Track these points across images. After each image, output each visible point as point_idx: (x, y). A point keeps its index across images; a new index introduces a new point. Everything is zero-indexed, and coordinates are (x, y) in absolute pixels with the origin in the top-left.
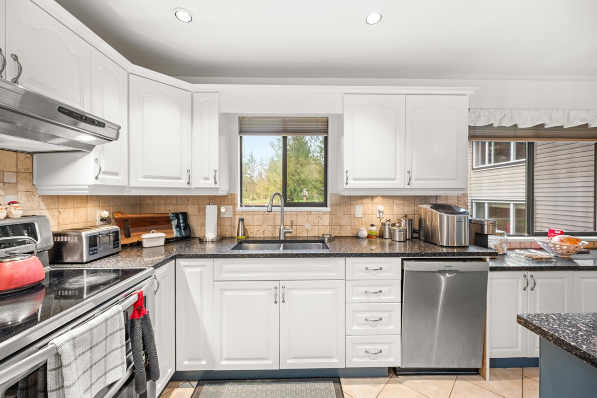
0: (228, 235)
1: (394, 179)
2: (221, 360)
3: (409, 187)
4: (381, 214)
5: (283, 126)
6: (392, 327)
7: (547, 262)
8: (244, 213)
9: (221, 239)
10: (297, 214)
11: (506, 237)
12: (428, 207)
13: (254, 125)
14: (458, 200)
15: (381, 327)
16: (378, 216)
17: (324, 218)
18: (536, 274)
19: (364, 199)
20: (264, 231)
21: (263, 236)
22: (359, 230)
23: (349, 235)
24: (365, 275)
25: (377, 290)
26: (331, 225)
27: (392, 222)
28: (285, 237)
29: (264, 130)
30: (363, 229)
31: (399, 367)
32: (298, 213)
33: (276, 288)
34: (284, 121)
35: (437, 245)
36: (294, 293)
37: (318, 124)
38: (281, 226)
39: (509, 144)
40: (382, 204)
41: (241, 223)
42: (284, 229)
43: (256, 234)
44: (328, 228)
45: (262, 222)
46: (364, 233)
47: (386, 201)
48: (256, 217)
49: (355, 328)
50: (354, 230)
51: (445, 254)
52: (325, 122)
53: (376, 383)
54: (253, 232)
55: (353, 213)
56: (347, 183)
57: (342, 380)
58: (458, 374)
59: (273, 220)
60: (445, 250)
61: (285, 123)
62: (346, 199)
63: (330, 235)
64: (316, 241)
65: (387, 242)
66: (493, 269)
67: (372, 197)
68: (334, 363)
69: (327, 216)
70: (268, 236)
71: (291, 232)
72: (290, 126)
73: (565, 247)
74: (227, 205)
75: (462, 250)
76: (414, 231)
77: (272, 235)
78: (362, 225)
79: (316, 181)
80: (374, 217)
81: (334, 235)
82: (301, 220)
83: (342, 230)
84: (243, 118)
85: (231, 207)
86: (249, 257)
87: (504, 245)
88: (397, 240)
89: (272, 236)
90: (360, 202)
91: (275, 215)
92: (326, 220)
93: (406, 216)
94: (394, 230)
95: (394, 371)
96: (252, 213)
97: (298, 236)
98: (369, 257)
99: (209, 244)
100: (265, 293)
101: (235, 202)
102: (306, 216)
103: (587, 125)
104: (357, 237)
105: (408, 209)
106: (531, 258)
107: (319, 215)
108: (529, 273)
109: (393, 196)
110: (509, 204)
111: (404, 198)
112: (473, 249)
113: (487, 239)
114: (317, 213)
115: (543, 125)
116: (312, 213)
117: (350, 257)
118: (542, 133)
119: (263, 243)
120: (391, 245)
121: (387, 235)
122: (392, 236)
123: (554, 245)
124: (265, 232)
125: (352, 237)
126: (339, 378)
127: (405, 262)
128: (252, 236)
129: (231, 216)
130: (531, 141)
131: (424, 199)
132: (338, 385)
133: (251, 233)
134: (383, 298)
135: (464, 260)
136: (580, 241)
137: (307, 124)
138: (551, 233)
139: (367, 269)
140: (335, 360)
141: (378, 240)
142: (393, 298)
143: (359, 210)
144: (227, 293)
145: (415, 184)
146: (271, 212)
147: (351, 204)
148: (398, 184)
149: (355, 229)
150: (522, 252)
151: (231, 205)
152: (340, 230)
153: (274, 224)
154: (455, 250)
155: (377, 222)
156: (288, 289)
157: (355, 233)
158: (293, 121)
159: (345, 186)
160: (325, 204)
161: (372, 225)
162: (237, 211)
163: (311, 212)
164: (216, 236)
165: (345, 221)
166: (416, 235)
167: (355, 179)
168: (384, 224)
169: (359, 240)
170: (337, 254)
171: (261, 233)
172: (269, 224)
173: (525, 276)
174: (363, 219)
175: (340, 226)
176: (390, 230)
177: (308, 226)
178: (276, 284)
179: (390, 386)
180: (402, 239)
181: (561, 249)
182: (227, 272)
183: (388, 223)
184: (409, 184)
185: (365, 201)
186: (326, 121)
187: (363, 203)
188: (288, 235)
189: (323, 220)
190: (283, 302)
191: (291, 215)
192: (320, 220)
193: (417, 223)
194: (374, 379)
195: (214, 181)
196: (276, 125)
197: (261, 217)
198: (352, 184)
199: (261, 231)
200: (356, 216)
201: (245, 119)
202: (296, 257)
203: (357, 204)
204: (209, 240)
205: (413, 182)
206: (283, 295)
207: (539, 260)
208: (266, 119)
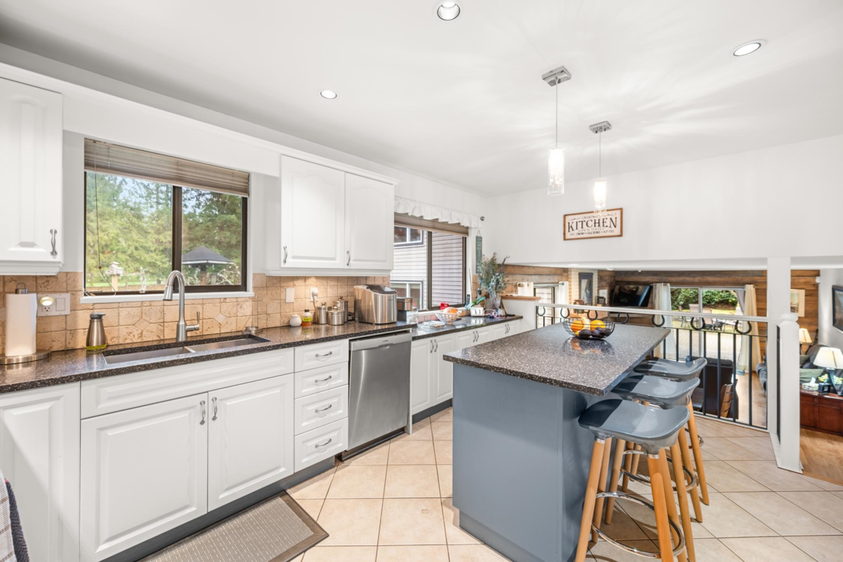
0: (57, 346)
1: (334, 259)
2: (98, 544)
3: (348, 267)
4: (315, 297)
5: (176, 171)
6: (340, 412)
7: (442, 329)
8: (96, 306)
9: (45, 355)
10: (203, 301)
11: (417, 313)
12: (365, 287)
13: (116, 157)
14: (383, 281)
15: (331, 415)
16: (312, 300)
17: (244, 306)
18: (437, 338)
19: (296, 280)
20: (141, 333)
21: (139, 340)
22: (290, 318)
23: (278, 325)
24: (316, 363)
25: (327, 376)
26: (256, 314)
27: (328, 305)
28: (187, 337)
29: (141, 171)
30: (296, 315)
31: (346, 451)
32: (205, 301)
33: (202, 403)
34: (178, 164)
35: (372, 324)
36: (229, 403)
37: (234, 178)
38: (179, 321)
39: (406, 229)
40: (316, 286)
41: (95, 323)
42: (186, 325)
43: (126, 339)
44: (251, 319)
45: (137, 319)
46: (298, 321)
47: (319, 282)
48: (124, 312)
49: (305, 424)
50: (284, 319)
51: (379, 331)
52: (245, 178)
53: (325, 477)
54: (119, 337)
55: (283, 297)
56: (285, 261)
57: (288, 491)
58: (390, 439)
59: (159, 315)
60: (379, 327)
61: (179, 168)
62: (275, 281)
63: (257, 327)
64: (239, 336)
65: (323, 328)
66: (414, 339)
67: (305, 278)
68: (281, 473)
69: (250, 303)
70: (150, 339)
71: (198, 329)
72: (189, 174)
73: (450, 316)
74: (55, 292)
75: (391, 326)
76: (350, 314)
77: (158, 336)
78: (294, 311)
79: (136, 249)
80: (308, 301)
81: (260, 327)
82: (209, 311)
83: (269, 319)
84: (95, 142)
85: (68, 296)
86: (159, 368)
87: (417, 319)
88: (336, 323)
89: (158, 339)
90: (291, 283)
91: (164, 305)
92: (248, 309)
93: (341, 298)
94: (332, 314)
95: (340, 458)
96: (116, 305)
97: (204, 334)
98: (320, 342)
99: (18, 367)
100: (185, 415)
101: (75, 287)
102: (219, 305)
103: (459, 224)
104: (289, 327)
105: (342, 291)
106: (433, 327)
107: (238, 303)
108: (433, 338)
109: (327, 277)
110: (406, 284)
111: (338, 279)
112: (400, 324)
113: (406, 316)
114: (235, 300)
115: (437, 219)
116: (228, 300)
117: (300, 345)
118: (437, 225)
119: (148, 350)
120: (327, 330)
121: (323, 320)
122: (328, 321)
123: (445, 315)
124: (145, 333)
125: (282, 327)
126: (284, 490)
127: (352, 343)
128: (116, 343)
129: (68, 312)
130: (430, 230)
131: (356, 280)
132: (286, 497)
133: (112, 338)
134: (332, 383)
135: (396, 334)
136: (457, 310)
137: (218, 175)
138: (443, 306)
139: (317, 356)
140: (282, 470)
141: (313, 327)
142: (341, 381)
143: (290, 293)
144: (110, 433)
145: (354, 265)
146: (171, 300)
147: (281, 287)
148: (337, 264)
149: (286, 317)
150: (428, 323)
151: (67, 292)
152: (267, 320)
153: (162, 320)
154: (387, 327)
155: (311, 307)
156: (221, 400)
157: (286, 321)
158: (196, 167)
159: (283, 265)
160: (243, 287)
161: (306, 311)
162: (81, 302)
163: (225, 299)
164: (35, 351)
165: (273, 308)
166: (350, 318)
167: (294, 257)
168: (319, 309)
169: (291, 329)
170: (286, 344)
171: (136, 336)
172: (151, 321)
173: (431, 341)
174: (295, 305)
175: (267, 314)
176: (327, 314)
177: (221, 318)
178: (203, 397)
179: (339, 473)
180: (340, 323)
181: (449, 318)
182: (111, 398)
183: (323, 307)
184: (348, 265)
185: (298, 283)
186: (247, 177)
187: (295, 285)
188: (189, 334)
189: (244, 309)
190: (214, 418)
191: (193, 304)
192: (239, 309)
193: (351, 304)
194: (323, 475)
195: (51, 250)
196: (164, 167)
197: (136, 311)
198: (291, 263)
199: (136, 333)
200: (287, 301)
201: (97, 144)
202: (234, 356)
203: (288, 287)
204: (18, 359)
205: (351, 262)
206: (216, 409)
207: (438, 327)
208: (143, 154)
